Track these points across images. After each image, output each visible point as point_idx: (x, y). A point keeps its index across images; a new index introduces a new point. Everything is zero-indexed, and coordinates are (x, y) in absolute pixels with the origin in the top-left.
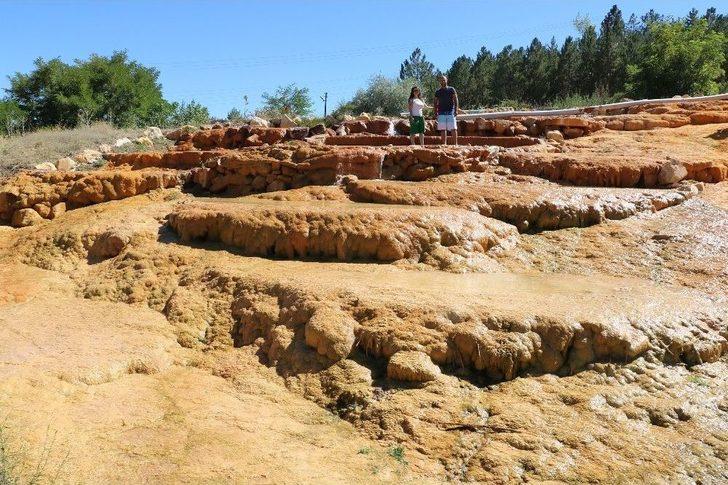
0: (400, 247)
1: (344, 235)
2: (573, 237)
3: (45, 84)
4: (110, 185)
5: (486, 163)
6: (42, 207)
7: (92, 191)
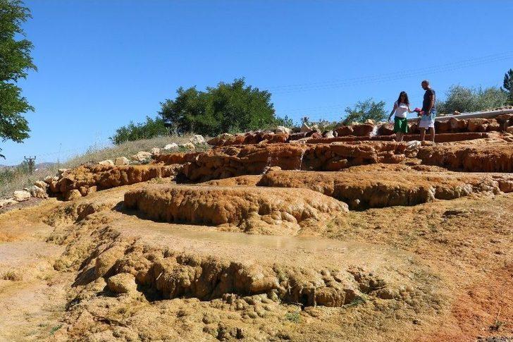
0: (225, 214)
1: (196, 205)
2: (406, 215)
3: (183, 107)
4: (125, 174)
5: (403, 155)
6: (84, 189)
7: (113, 178)
